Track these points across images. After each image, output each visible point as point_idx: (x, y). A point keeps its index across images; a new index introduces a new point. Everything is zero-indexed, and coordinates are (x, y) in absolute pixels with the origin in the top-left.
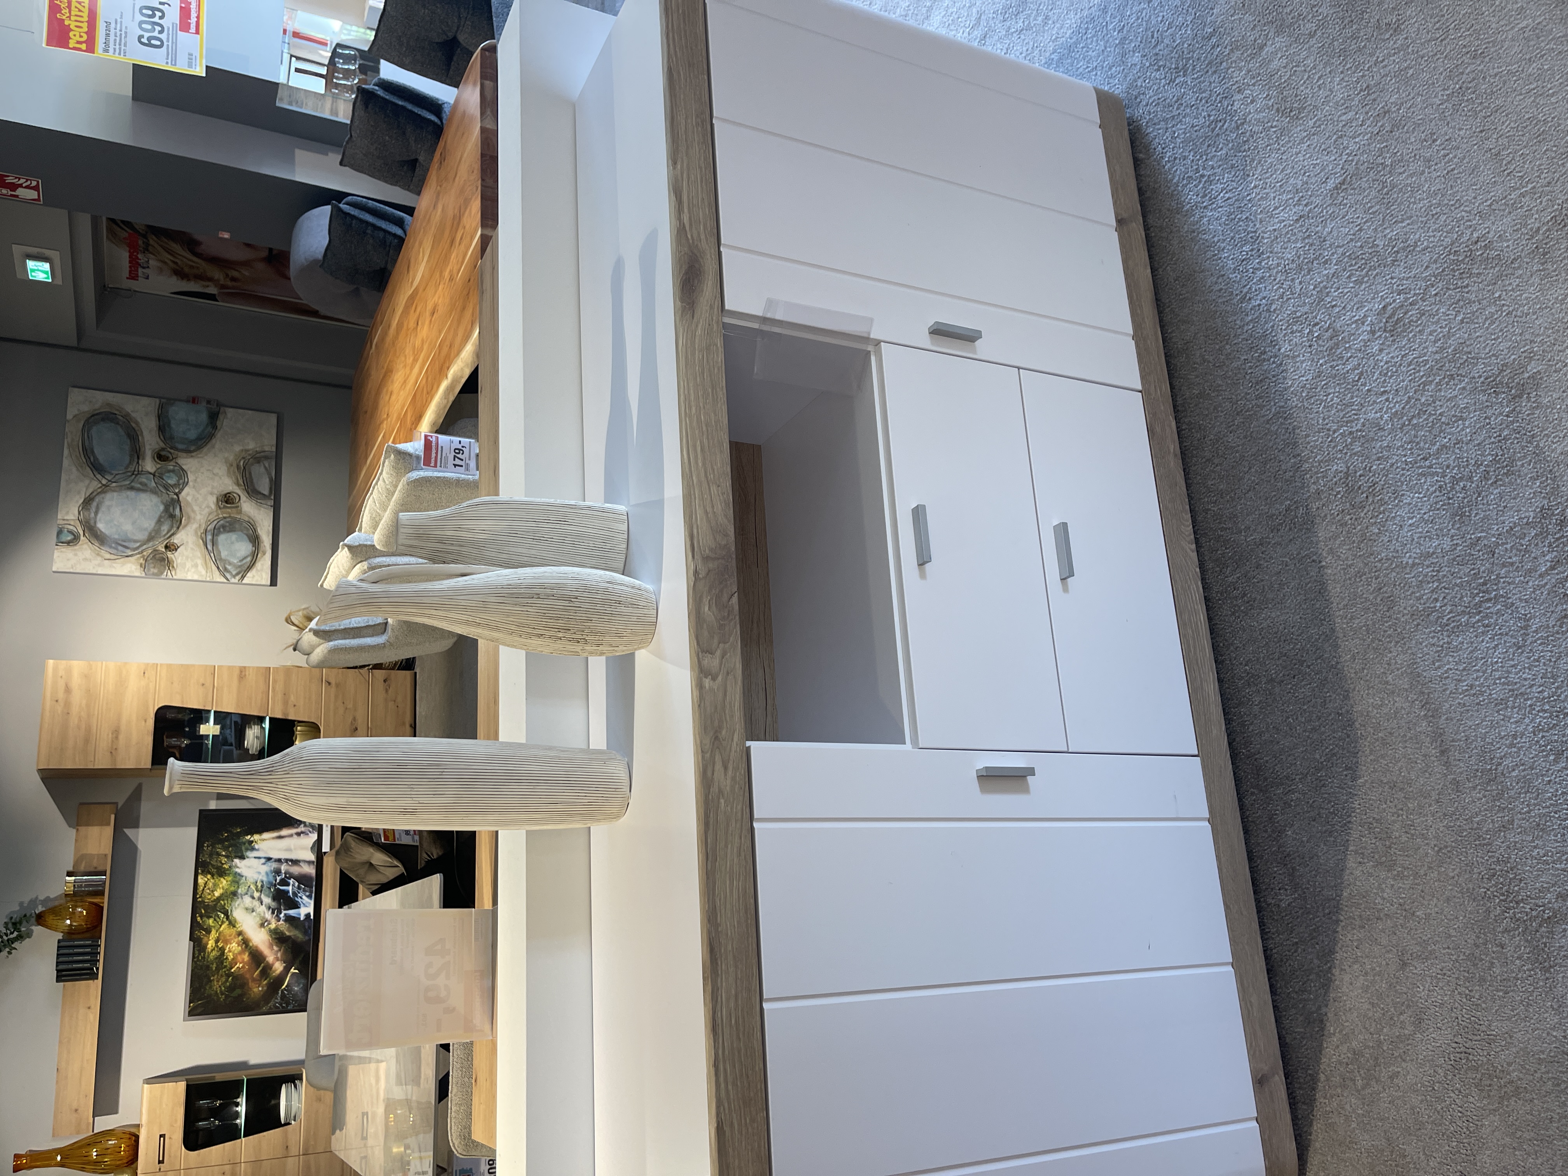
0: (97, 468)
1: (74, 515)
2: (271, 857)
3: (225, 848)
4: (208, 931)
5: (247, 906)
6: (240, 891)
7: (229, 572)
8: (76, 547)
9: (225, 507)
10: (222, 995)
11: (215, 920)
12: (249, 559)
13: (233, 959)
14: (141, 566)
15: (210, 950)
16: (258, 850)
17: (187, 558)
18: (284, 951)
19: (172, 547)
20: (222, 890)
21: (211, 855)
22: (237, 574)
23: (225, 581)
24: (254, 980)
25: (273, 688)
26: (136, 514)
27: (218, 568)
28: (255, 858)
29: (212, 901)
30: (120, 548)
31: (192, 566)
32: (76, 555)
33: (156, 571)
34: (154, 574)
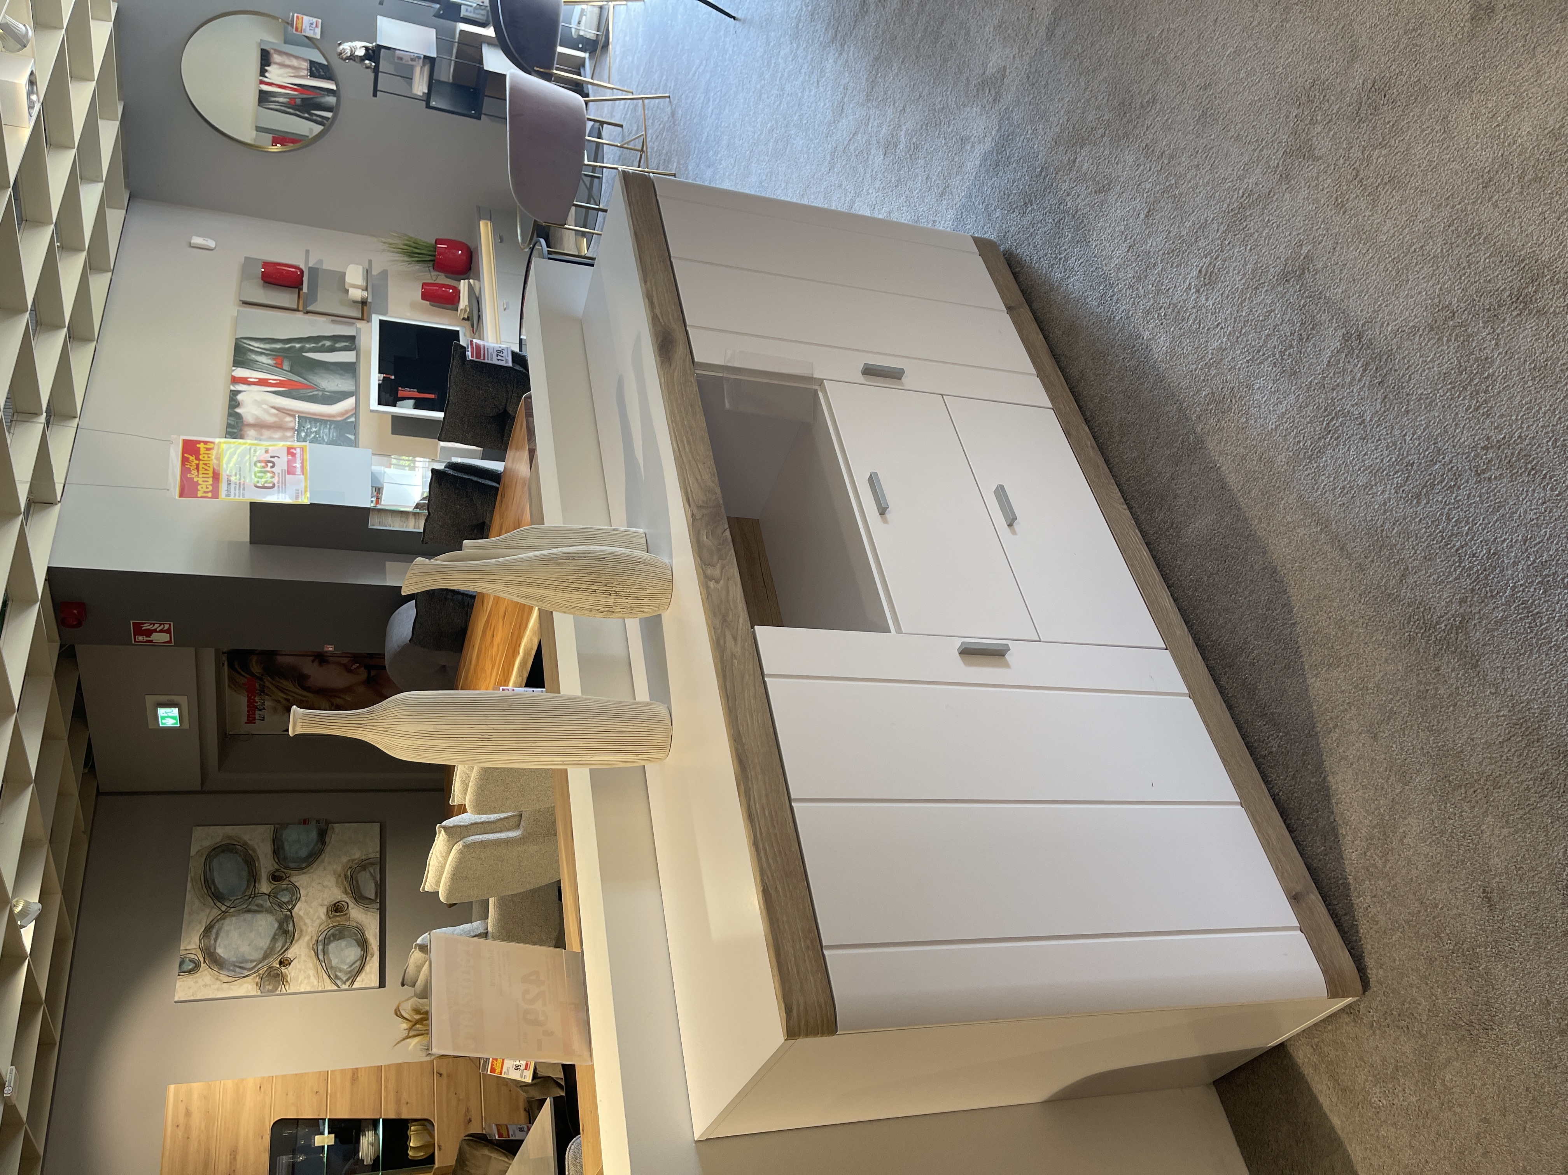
0: (217, 896)
1: (196, 944)
7: (340, 979)
8: (197, 975)
9: (335, 916)
12: (358, 964)
14: (257, 985)
17: (300, 970)
19: (286, 962)
22: (347, 980)
23: (336, 988)
25: (386, 1087)
26: (252, 935)
27: (329, 976)
30: (238, 970)
31: (305, 978)
32: (196, 982)
33: (270, 988)
34: (269, 991)
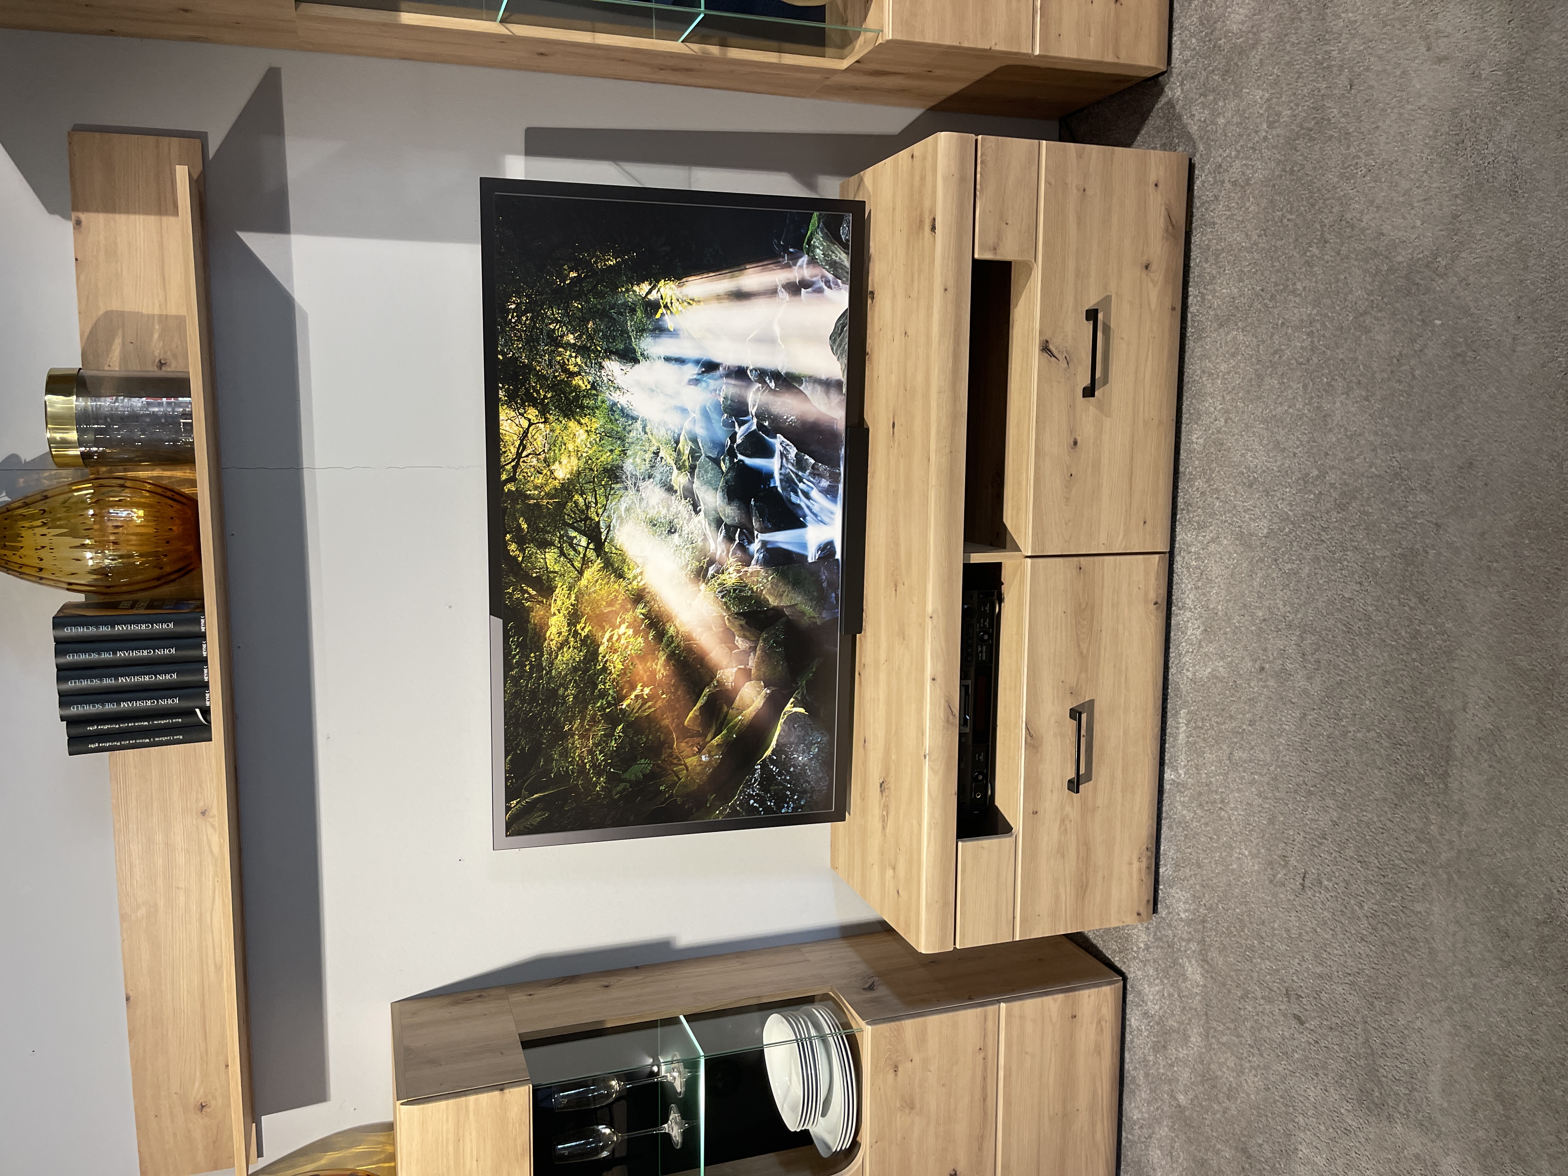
2: (716, 359)
3: (577, 323)
4: (545, 587)
5: (652, 513)
6: (628, 466)
10: (599, 775)
11: (562, 553)
13: (623, 673)
15: (553, 645)
18: (763, 650)
20: (574, 461)
21: (531, 343)
24: (685, 733)
28: (668, 359)
29: (547, 495)
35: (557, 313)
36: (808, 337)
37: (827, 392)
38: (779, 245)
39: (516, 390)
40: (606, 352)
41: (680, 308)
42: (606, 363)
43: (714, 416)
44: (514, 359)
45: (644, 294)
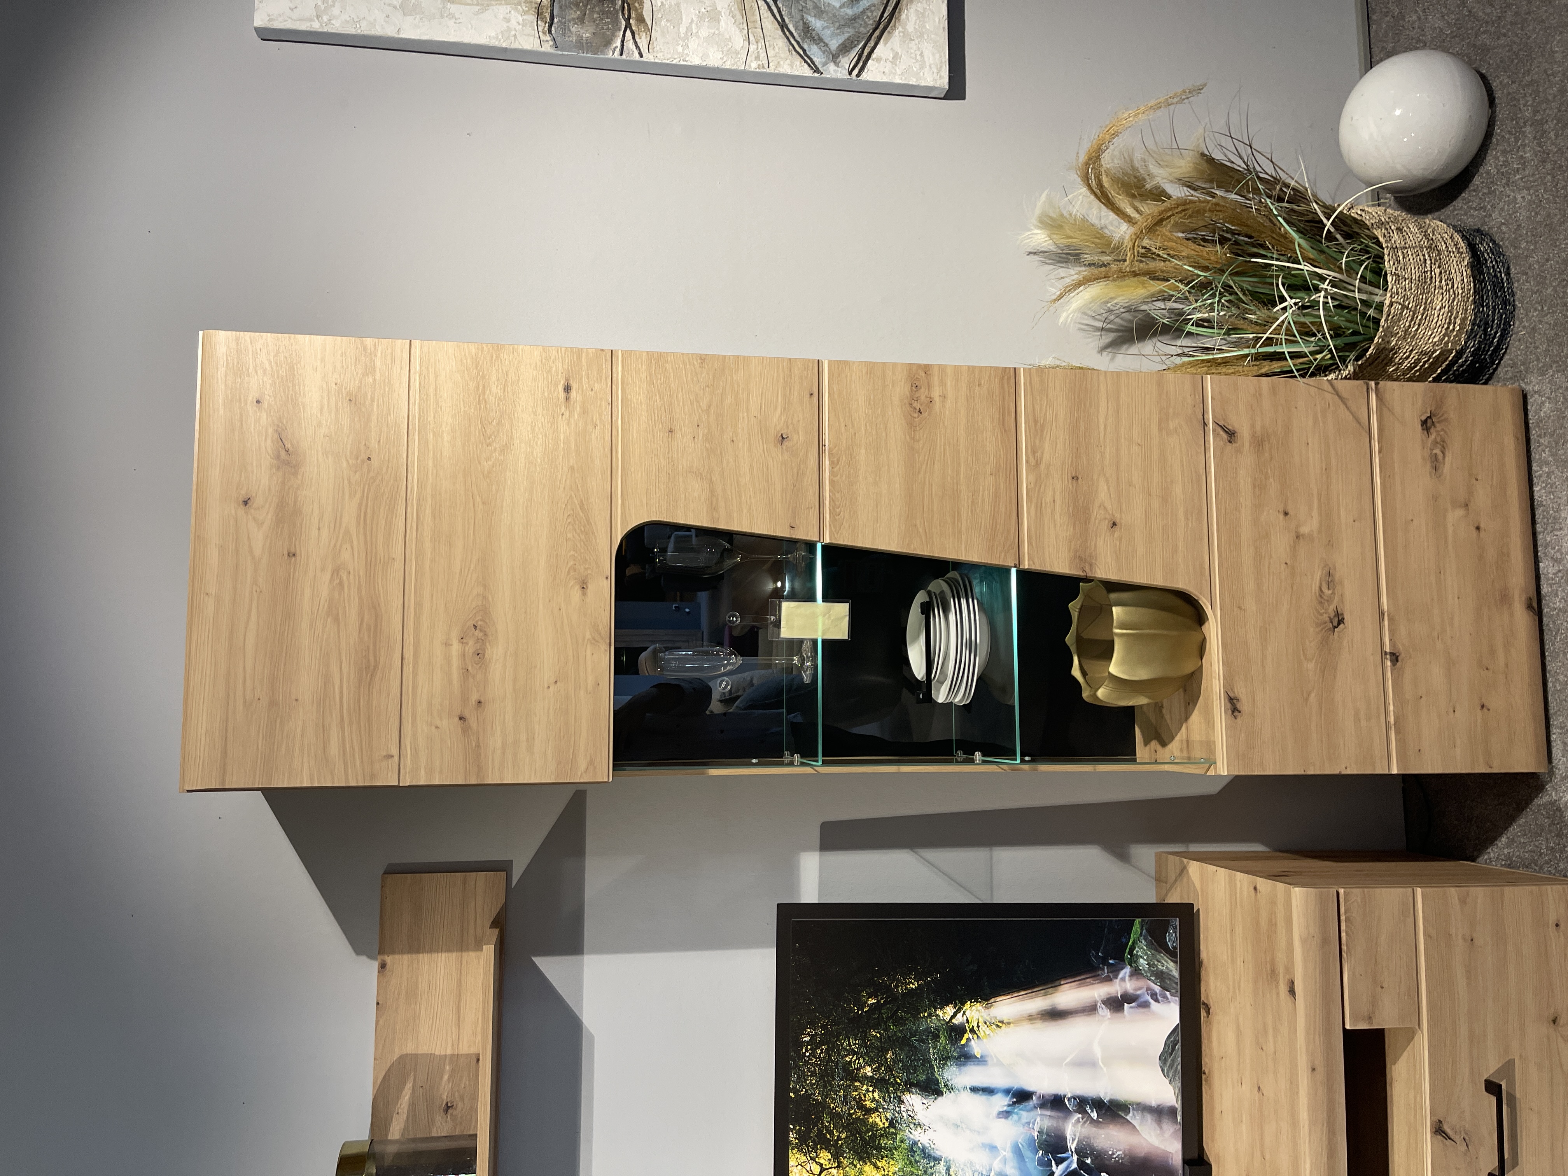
2: (1029, 1087)
3: (875, 1054)
7: (818, 40)
14: (539, 14)
16: (981, 1061)
21: (826, 1077)
22: (845, 48)
23: (807, 72)
25: (1033, 450)
27: (783, 26)
28: (974, 1090)
31: (701, 17)
33: (587, 35)
34: (581, 45)
35: (854, 1044)
36: (1133, 1057)
37: (1159, 1122)
38: (1097, 957)
39: (809, 1131)
40: (906, 1085)
41: (988, 1032)
42: (907, 1097)
43: (1028, 1154)
44: (807, 1097)
45: (947, 1017)
